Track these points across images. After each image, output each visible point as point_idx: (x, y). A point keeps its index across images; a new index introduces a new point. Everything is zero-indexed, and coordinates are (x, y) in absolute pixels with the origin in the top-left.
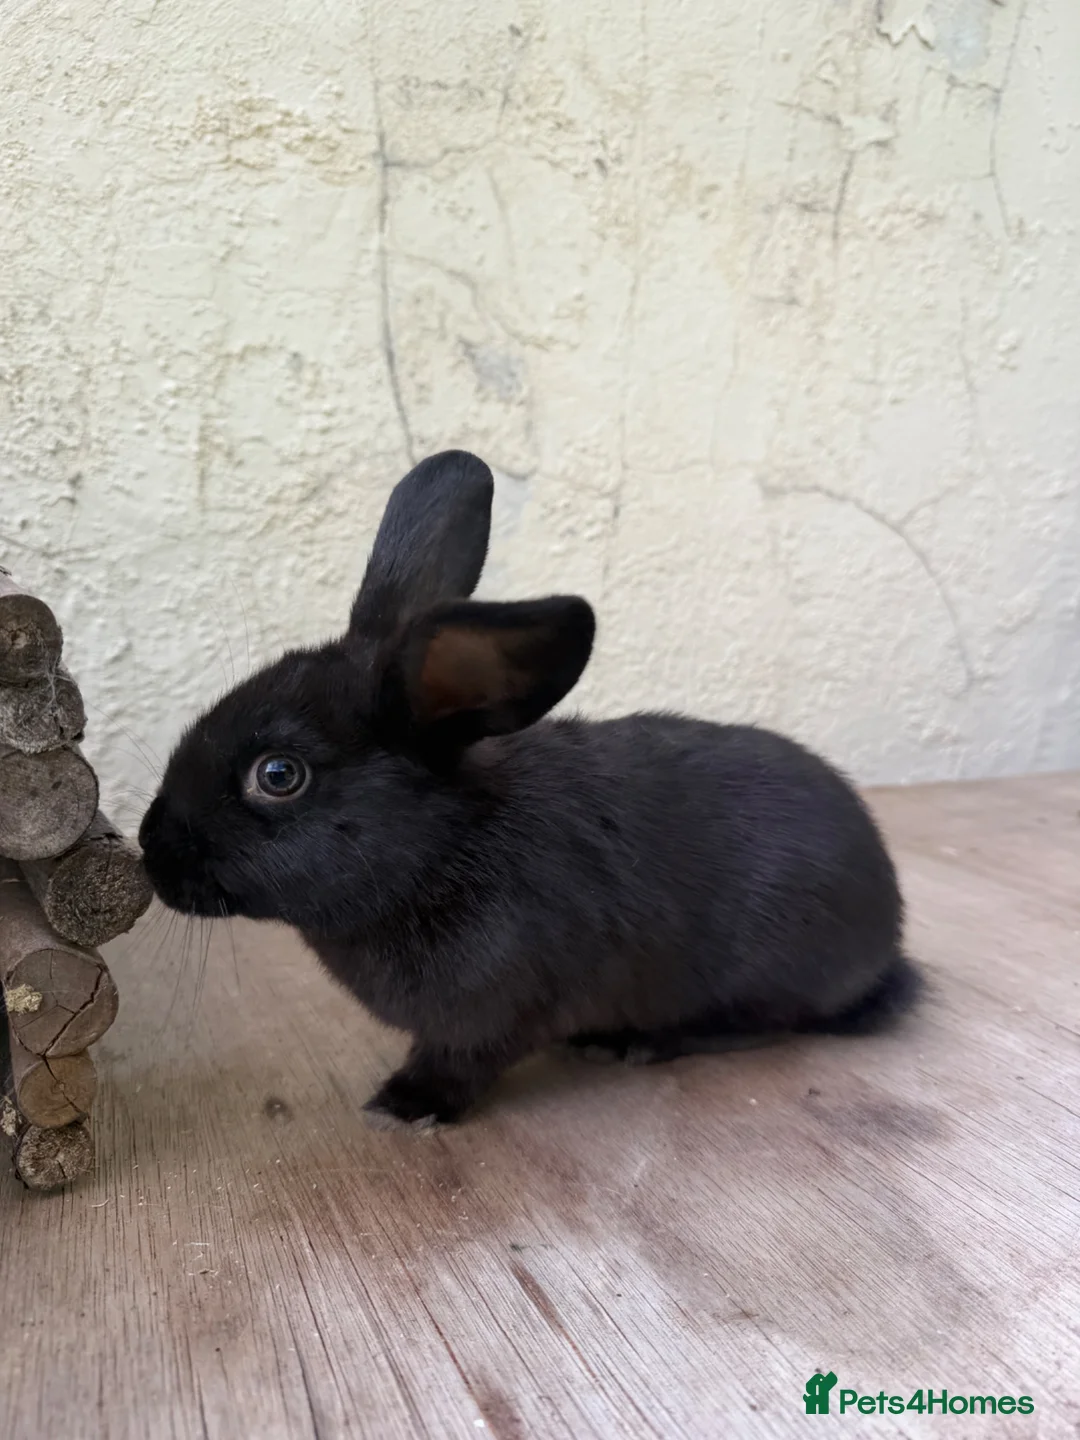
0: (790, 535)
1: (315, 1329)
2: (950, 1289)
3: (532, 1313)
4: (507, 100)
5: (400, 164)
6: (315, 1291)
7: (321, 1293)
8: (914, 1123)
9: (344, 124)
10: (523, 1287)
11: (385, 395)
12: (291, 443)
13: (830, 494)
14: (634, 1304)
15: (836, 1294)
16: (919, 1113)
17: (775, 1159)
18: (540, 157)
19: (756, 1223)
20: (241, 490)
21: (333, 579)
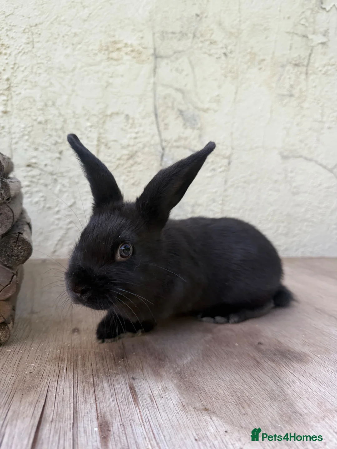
0: (292, 172)
1: (55, 393)
2: (289, 412)
3: (130, 398)
4: (194, 36)
5: (161, 57)
6: (61, 382)
7: (62, 383)
8: (295, 357)
9: (144, 46)
10: (130, 391)
11: (154, 127)
12: (125, 142)
13: (306, 159)
14: (167, 401)
15: (243, 408)
16: (298, 354)
17: (238, 363)
18: (205, 53)
19: (222, 381)
20: (109, 156)
21: (136, 183)
